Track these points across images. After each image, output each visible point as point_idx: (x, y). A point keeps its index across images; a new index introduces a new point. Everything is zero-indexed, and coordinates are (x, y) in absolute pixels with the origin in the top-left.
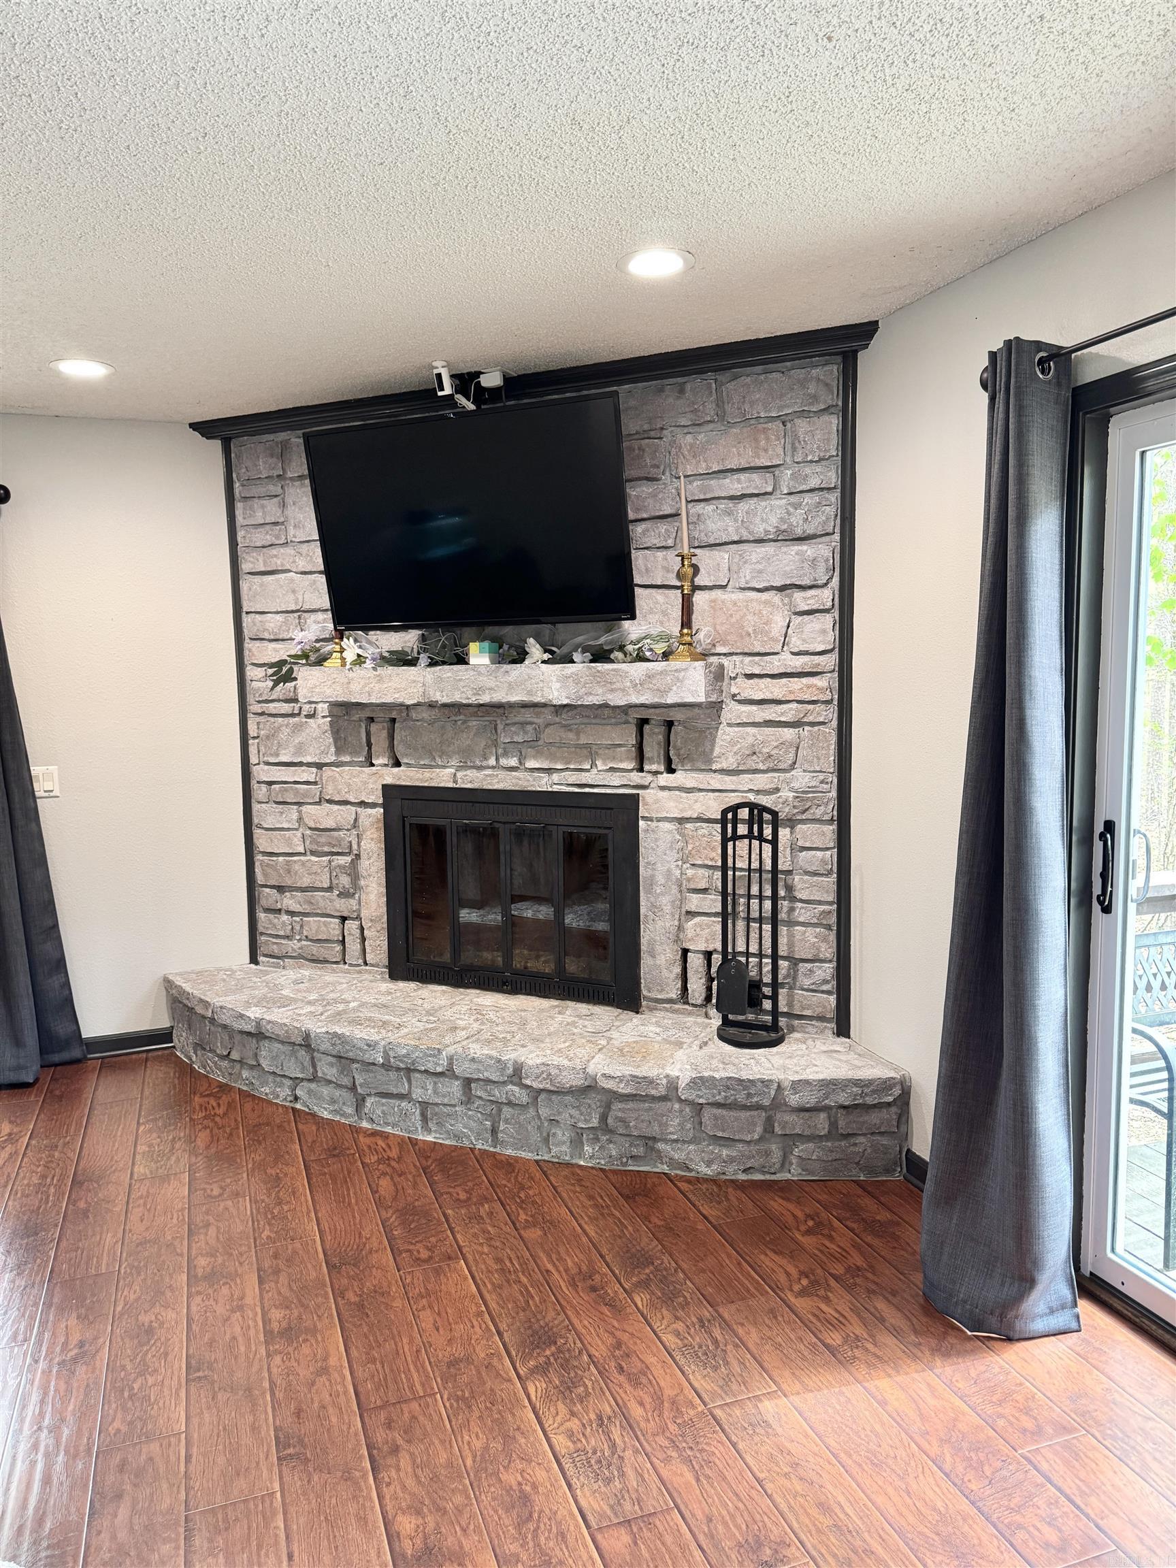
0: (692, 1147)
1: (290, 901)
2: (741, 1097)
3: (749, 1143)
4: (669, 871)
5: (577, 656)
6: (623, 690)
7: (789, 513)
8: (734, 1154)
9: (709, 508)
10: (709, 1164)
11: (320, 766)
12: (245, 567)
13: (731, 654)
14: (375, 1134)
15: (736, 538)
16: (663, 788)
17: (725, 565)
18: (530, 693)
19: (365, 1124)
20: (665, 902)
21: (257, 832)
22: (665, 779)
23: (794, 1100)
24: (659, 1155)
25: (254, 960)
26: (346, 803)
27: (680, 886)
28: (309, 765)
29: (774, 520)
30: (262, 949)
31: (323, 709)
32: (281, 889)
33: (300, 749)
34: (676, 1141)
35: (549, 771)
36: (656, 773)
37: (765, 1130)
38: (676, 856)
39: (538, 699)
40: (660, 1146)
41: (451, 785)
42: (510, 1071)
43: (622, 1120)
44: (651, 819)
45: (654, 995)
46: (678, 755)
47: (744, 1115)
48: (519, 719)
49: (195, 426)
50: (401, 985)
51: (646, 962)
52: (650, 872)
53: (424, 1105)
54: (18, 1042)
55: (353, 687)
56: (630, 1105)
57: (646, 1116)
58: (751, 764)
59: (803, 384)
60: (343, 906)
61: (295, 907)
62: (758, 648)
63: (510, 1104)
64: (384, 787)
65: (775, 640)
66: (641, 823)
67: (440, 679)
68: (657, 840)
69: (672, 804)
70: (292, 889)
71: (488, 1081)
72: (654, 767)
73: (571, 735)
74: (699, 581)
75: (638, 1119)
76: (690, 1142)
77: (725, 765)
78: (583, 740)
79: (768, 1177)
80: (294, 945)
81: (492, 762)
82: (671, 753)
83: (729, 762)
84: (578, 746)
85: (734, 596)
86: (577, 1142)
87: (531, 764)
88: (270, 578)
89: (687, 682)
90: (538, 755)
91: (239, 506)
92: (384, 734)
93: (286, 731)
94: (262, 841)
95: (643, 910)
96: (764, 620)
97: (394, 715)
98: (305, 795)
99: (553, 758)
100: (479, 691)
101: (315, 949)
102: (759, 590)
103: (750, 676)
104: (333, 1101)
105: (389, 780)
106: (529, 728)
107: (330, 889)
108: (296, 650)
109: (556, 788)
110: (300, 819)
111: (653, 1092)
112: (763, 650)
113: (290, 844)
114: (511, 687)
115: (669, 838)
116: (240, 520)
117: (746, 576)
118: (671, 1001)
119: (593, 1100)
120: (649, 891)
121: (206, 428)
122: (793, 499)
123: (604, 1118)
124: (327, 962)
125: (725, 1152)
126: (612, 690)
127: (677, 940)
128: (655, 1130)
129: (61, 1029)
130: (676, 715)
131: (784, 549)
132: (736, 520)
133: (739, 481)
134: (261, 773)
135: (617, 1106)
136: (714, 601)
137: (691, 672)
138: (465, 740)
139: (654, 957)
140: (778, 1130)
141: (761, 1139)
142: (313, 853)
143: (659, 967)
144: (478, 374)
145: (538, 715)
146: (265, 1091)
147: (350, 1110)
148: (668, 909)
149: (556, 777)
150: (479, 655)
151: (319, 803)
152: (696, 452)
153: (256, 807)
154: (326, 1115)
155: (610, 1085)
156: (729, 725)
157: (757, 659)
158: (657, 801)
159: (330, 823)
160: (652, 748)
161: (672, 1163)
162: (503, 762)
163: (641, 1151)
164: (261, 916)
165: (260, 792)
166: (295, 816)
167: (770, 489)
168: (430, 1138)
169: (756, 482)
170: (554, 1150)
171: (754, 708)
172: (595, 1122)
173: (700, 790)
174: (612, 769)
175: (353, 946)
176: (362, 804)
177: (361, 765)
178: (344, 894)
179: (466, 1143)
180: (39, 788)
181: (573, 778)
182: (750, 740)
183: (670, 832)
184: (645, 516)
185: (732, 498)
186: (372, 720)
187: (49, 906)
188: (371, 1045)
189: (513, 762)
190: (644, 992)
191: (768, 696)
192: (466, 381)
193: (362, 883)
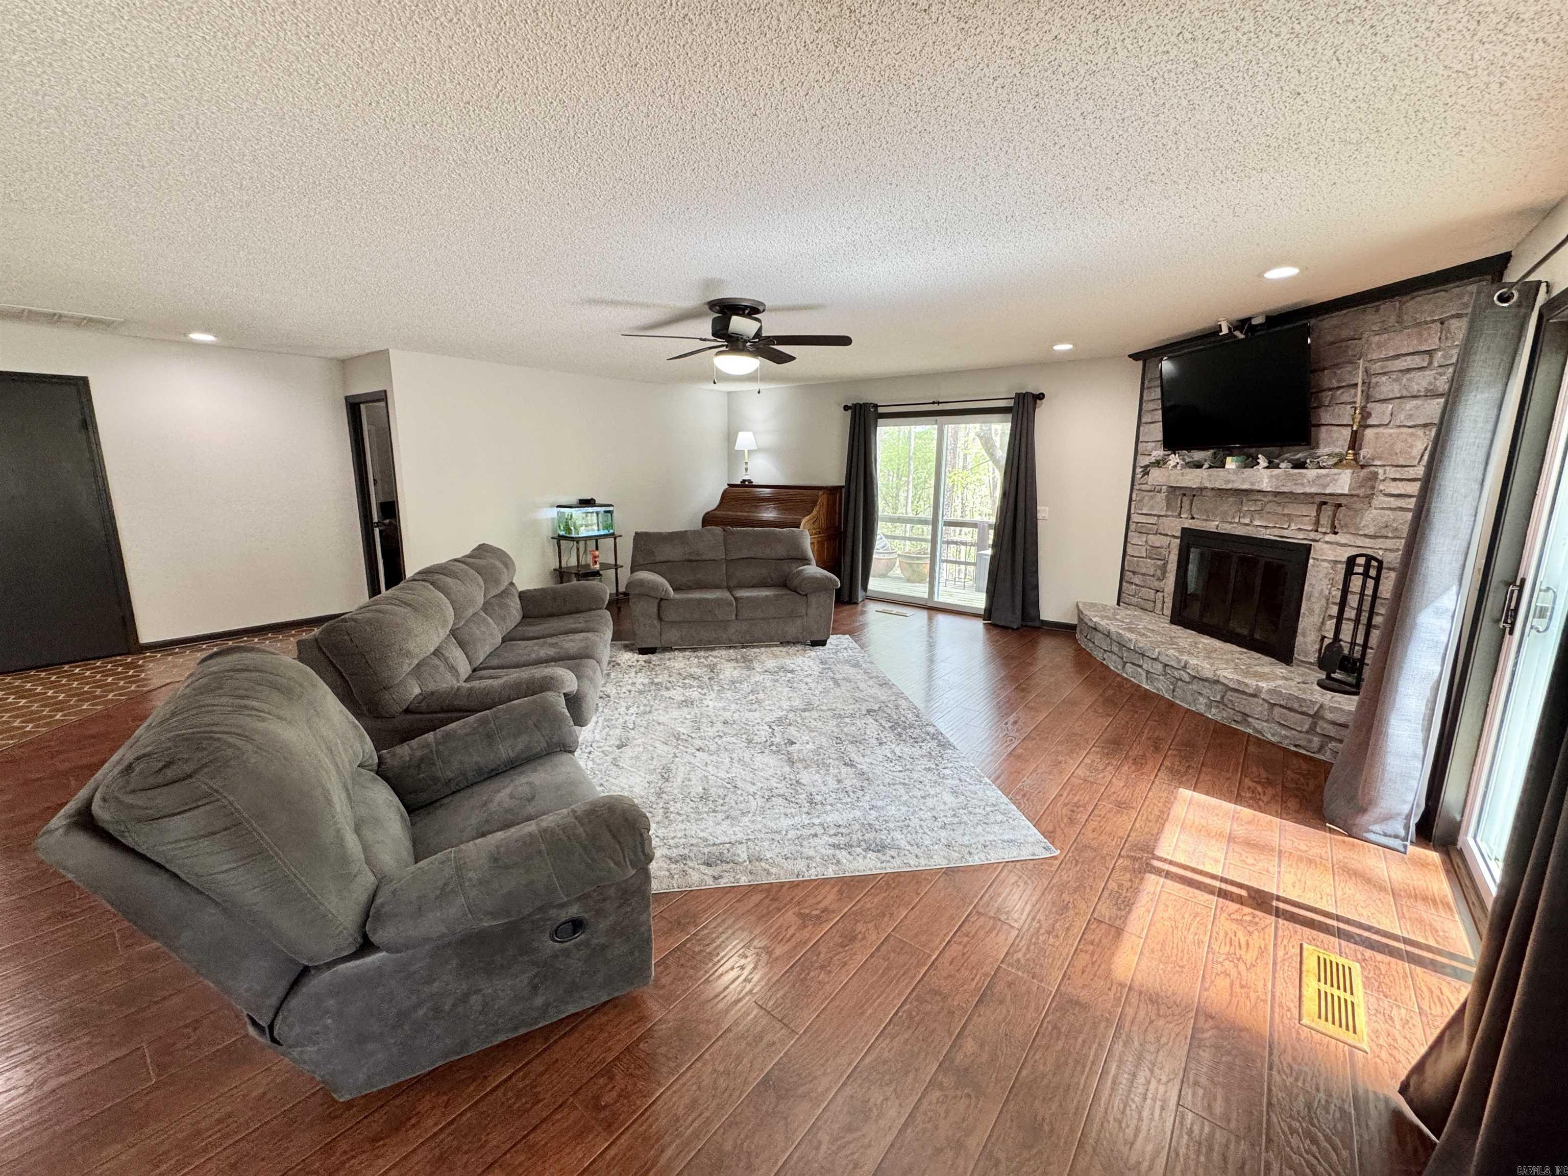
0: (1265, 724)
1: (1136, 580)
2: (1296, 706)
3: (1301, 732)
4: (1322, 590)
5: (1282, 465)
6: (1302, 484)
7: (1435, 379)
8: (1289, 734)
9: (1384, 378)
10: (1273, 735)
11: (1159, 516)
12: (1144, 420)
13: (1384, 466)
14: (1126, 679)
15: (1399, 395)
16: (1327, 542)
17: (1389, 412)
18: (1252, 484)
19: (1125, 675)
20: (1317, 608)
21: (1129, 545)
22: (1330, 537)
23: (1329, 716)
24: (1249, 725)
25: (1118, 604)
26: (1166, 535)
27: (1328, 599)
28: (1154, 515)
29: (1424, 384)
30: (1122, 600)
31: (1164, 488)
32: (1134, 573)
33: (1152, 508)
34: (1257, 719)
35: (1266, 527)
36: (1325, 533)
37: (1310, 728)
38: (1327, 582)
39: (1256, 487)
40: (1250, 719)
41: (1215, 530)
42: (1183, 664)
43: (1230, 700)
44: (1317, 560)
45: (1300, 658)
46: (1340, 524)
47: (1298, 716)
48: (1255, 498)
49: (1130, 356)
50: (1174, 626)
51: (1299, 639)
52: (1311, 589)
53: (1148, 672)
54: (1014, 613)
55: (1172, 478)
56: (1236, 694)
57: (1243, 702)
58: (1384, 532)
59: (1460, 296)
60: (1156, 584)
61: (1138, 582)
62: (1402, 462)
63: (1181, 680)
64: (1183, 529)
65: (1414, 458)
66: (1311, 561)
67: (1210, 476)
68: (1317, 572)
69: (1330, 552)
70: (1139, 573)
71: (1173, 667)
72: (1324, 530)
73: (1280, 508)
74: (1370, 422)
75: (1240, 703)
76: (1265, 721)
77: (1366, 532)
78: (1286, 512)
79: (1309, 754)
80: (1134, 600)
81: (1237, 520)
82: (1336, 522)
83: (1371, 531)
84: (1284, 515)
85: (1391, 431)
86: (1209, 706)
87: (1257, 523)
88: (1152, 425)
89: (1339, 481)
90: (1261, 518)
91: (1146, 391)
92: (1188, 502)
93: (1147, 498)
94: (1129, 550)
95: (1302, 611)
96: (1409, 445)
97: (1194, 493)
98: (1150, 530)
99: (1268, 520)
100: (1228, 482)
101: (1142, 603)
102: (1410, 427)
103: (1394, 480)
104: (1115, 662)
105: (1186, 526)
106: (1259, 503)
107: (1153, 576)
108: (1153, 460)
109: (1267, 537)
110: (1146, 541)
111: (1247, 690)
112: (1404, 464)
113: (1140, 552)
114: (1244, 481)
115: (1325, 571)
116: (1145, 398)
117: (1401, 418)
118: (1311, 663)
119: (1219, 687)
120: (1309, 600)
121: (1135, 357)
122: (1440, 370)
123: (1223, 697)
124: (1146, 610)
125: (1283, 732)
126: (1296, 484)
127: (1320, 629)
128: (1247, 711)
129: (1033, 613)
130: (1342, 501)
131: (1429, 401)
132: (1400, 385)
133: (1405, 361)
134: (1135, 518)
135: (1229, 693)
136: (1377, 434)
137: (1343, 475)
138: (1225, 507)
139: (1304, 637)
140: (1318, 730)
141: (1307, 732)
142: (1150, 558)
143: (1306, 643)
144: (1250, 319)
145: (1265, 496)
146: (1095, 654)
147: (1120, 667)
148: (1317, 611)
149: (1268, 531)
150: (1231, 463)
151: (1156, 534)
152: (1380, 346)
153: (1130, 534)
154: (1112, 668)
155: (1226, 682)
156: (1376, 509)
157: (1399, 469)
158: (1322, 549)
159: (1158, 545)
160: (1325, 520)
161: (1254, 729)
162: (1242, 520)
163: (1239, 719)
164: (1124, 584)
165: (1133, 526)
166: (1144, 539)
167: (1425, 364)
168: (1147, 687)
169: (1417, 361)
170: (1198, 706)
171: (1392, 499)
172: (1218, 698)
173: (1350, 546)
174: (1300, 529)
175: (1159, 605)
176: (1173, 536)
177: (1176, 517)
178: (1159, 579)
179: (1161, 693)
180: (1039, 516)
181: (1277, 532)
182: (1386, 518)
183: (1327, 568)
184: (1344, 384)
185: (1401, 371)
186: (1184, 495)
187: (1036, 563)
188: (1130, 640)
189: (1247, 521)
190: (1296, 655)
191: (1403, 492)
192: (1243, 324)
193: (1167, 575)
